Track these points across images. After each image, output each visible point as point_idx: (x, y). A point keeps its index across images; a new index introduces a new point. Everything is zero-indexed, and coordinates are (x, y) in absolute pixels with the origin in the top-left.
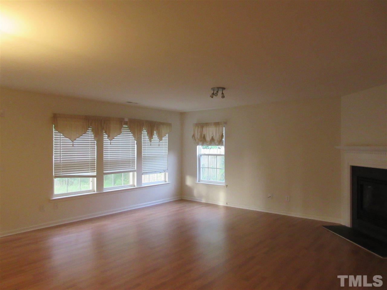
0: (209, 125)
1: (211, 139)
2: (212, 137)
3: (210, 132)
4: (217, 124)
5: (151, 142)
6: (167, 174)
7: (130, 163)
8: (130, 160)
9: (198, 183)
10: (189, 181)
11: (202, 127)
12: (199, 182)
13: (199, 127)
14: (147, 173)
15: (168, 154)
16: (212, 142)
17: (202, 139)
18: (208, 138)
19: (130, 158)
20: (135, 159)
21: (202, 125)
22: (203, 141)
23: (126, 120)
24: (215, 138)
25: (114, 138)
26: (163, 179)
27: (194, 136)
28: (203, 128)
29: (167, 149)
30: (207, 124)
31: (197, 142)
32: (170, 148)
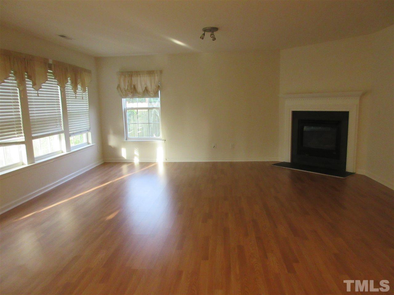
0: (140, 75)
1: (145, 90)
2: (146, 88)
3: (142, 82)
4: (151, 73)
5: (76, 94)
6: (90, 134)
7: (56, 122)
8: (56, 117)
9: (125, 142)
10: (113, 141)
11: (131, 76)
12: (126, 140)
13: (127, 76)
14: (73, 134)
15: (89, 109)
16: (146, 93)
17: (132, 90)
18: (140, 89)
19: (56, 115)
20: (61, 117)
21: (130, 74)
22: (133, 92)
23: (51, 62)
24: (149, 88)
25: (41, 88)
26: (85, 141)
27: (119, 87)
28: (133, 78)
29: (87, 103)
30: (137, 73)
31: (124, 94)
32: (91, 102)
